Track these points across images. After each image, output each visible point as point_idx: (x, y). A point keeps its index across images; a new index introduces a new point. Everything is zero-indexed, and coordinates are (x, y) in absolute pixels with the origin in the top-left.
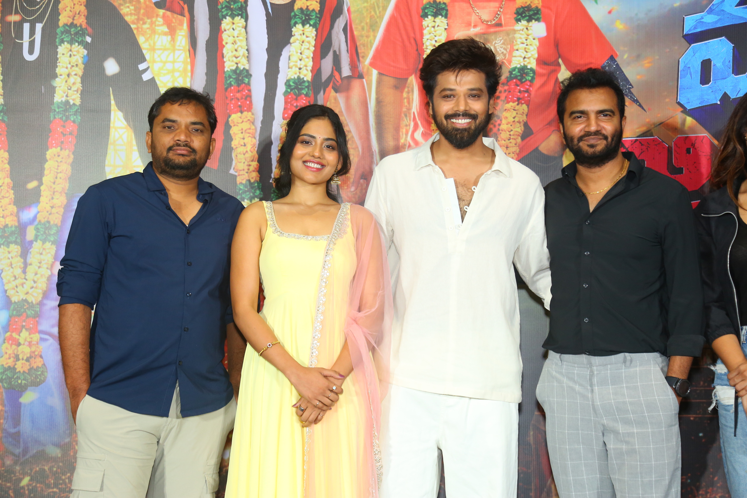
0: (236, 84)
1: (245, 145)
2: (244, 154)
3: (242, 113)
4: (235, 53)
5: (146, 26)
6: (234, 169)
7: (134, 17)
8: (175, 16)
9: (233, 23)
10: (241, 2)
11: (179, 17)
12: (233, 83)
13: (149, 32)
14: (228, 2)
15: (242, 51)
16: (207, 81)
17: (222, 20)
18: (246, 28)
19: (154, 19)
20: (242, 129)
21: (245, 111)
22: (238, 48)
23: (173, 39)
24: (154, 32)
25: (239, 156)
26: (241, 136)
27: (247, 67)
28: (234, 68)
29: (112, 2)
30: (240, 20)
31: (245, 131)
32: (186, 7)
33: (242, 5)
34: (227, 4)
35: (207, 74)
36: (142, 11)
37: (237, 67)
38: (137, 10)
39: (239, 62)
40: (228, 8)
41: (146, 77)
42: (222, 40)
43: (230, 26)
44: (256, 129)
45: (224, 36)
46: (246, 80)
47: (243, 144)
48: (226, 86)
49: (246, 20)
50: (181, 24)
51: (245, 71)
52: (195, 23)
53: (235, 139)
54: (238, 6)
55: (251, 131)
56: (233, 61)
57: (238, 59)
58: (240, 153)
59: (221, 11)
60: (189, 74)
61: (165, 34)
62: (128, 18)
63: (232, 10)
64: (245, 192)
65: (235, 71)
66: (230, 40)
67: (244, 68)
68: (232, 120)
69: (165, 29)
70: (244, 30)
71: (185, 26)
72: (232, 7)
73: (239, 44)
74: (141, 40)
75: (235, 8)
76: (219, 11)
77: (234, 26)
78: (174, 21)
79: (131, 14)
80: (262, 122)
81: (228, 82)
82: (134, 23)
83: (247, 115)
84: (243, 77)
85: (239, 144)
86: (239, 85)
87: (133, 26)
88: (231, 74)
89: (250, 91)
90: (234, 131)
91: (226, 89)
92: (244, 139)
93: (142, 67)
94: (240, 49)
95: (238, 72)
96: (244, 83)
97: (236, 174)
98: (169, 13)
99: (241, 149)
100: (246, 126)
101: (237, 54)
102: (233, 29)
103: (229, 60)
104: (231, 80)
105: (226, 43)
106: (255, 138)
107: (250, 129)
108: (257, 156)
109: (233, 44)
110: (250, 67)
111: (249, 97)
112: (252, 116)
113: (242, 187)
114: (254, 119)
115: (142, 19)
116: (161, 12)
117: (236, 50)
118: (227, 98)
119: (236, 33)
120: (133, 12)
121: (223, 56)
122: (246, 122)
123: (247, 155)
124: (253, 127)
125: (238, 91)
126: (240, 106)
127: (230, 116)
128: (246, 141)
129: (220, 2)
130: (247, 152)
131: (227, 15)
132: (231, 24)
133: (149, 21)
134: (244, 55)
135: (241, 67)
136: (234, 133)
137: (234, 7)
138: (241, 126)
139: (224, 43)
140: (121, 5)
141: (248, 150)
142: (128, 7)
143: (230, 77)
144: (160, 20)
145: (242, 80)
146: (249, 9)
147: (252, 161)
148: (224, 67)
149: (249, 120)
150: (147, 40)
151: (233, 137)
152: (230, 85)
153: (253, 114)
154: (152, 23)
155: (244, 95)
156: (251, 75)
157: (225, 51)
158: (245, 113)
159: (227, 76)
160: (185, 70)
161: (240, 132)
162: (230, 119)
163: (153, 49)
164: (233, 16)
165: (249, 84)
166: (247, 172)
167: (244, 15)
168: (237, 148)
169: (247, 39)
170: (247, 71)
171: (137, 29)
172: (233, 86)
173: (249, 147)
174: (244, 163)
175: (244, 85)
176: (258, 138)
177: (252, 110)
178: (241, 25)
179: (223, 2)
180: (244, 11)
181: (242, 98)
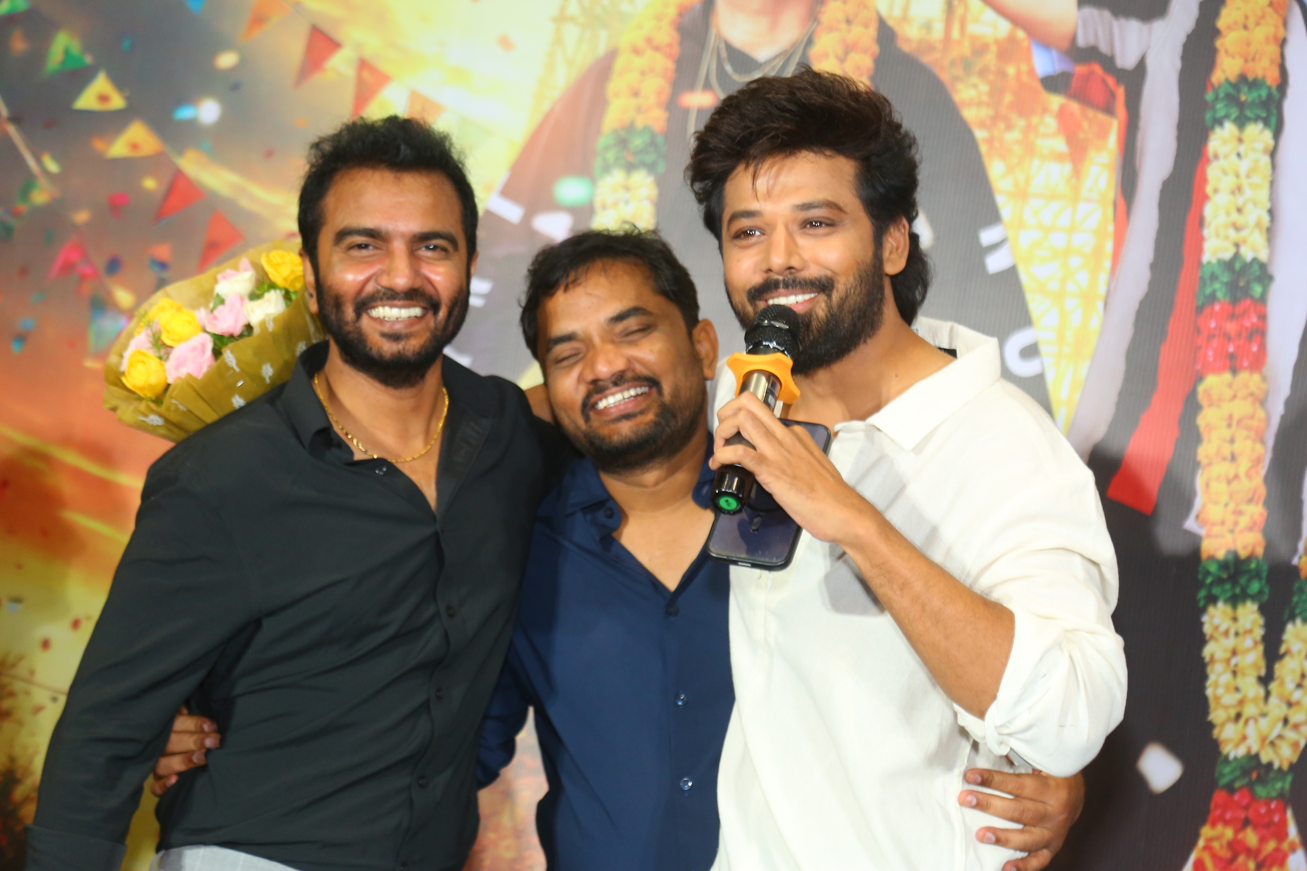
0: (1228, 299)
1: (1233, 458)
2: (1229, 482)
3: (1235, 371)
4: (1235, 216)
5: (1013, 136)
6: (1197, 517)
7: (985, 113)
8: (1091, 113)
9: (1240, 140)
10: (1269, 88)
11: (1102, 117)
12: (1219, 295)
13: (1017, 150)
14: (1236, 86)
15: (1257, 214)
16: (1151, 284)
17: (1212, 128)
18: (1273, 154)
19: (1035, 120)
20: (1231, 417)
21: (1246, 368)
22: (1245, 203)
23: (1077, 173)
24: (1030, 150)
25: (1214, 485)
26: (1226, 433)
27: (1263, 256)
28: (1228, 255)
29: (937, 71)
30: (1261, 132)
31: (1239, 422)
32: (1121, 92)
33: (1270, 96)
34: (1231, 90)
35: (1153, 267)
36: (1008, 98)
37: (1237, 255)
38: (996, 93)
39: (1244, 241)
40: (1232, 99)
41: (995, 263)
42: (1204, 180)
43: (1232, 146)
44: (1268, 419)
45: (1213, 172)
46: (1257, 290)
47: (1229, 457)
48: (1200, 303)
49: (1277, 134)
50: (1103, 134)
51: (1256, 267)
52: (1140, 136)
53: (1209, 441)
54: (1260, 96)
55: (1255, 423)
56: (1227, 238)
57: (1243, 234)
58: (1218, 478)
59: (1213, 108)
60: (1107, 264)
61: (1059, 157)
62: (970, 114)
63: (1241, 106)
64: (1219, 581)
65: (1228, 265)
66: (1228, 182)
67: (1255, 260)
68: (1205, 391)
69: (1060, 144)
70: (1266, 160)
71: (1113, 141)
72: (1243, 98)
73: (1248, 192)
74: (995, 170)
75: (1253, 102)
76: (1205, 106)
77: (1242, 149)
78: (1085, 125)
79: (979, 104)
80: (1288, 403)
81: (1208, 291)
82: (982, 125)
83: (1249, 380)
84: (1248, 283)
85: (1218, 452)
86: (1235, 301)
87: (980, 134)
88: (1218, 271)
89: (1263, 317)
90: (1207, 418)
91: (1200, 310)
92: (1232, 441)
93: (987, 236)
94: (1249, 208)
95: (1238, 266)
96: (1252, 297)
97: (1202, 532)
98: (1075, 107)
99: (1223, 469)
100: (1241, 408)
101: (1240, 219)
102: (1239, 155)
103: (1218, 235)
104: (1217, 286)
105: (1216, 191)
106: (1263, 441)
107: (1252, 417)
108: (1262, 491)
109: (1233, 193)
110: (1271, 255)
111: (1259, 332)
112: (1264, 386)
113: (1213, 568)
114: (1267, 394)
115: (1007, 120)
116: (1056, 101)
117: (1239, 210)
118: (1198, 331)
119: (1244, 166)
120: (985, 98)
121: (1201, 222)
122: (1245, 398)
123: (1235, 485)
124: (1261, 414)
125: (1232, 316)
126: (1232, 357)
127: (1200, 378)
128: (1237, 447)
129: (1212, 86)
130: (1236, 476)
131: (1227, 116)
132: (1235, 142)
133: (1021, 123)
134: (1258, 225)
135: (1247, 254)
136: (1208, 425)
137: (1250, 99)
138: (1228, 408)
139: (1209, 190)
140: (956, 79)
141: (1242, 470)
142: (975, 86)
143: (1214, 277)
144: (1051, 123)
145: (1246, 291)
146: (1289, 107)
147: (1250, 501)
148: (1199, 250)
149: (1252, 394)
150: (1010, 169)
151: (1205, 435)
152: (1213, 297)
153: (1264, 379)
154: (1029, 129)
155: (1247, 328)
156: (1270, 278)
157: (1209, 210)
158: (1244, 376)
159: (1207, 275)
160: (1097, 252)
161: (1224, 424)
162: (1201, 388)
163: (1022, 194)
164: (1241, 122)
165: (1263, 299)
166: (1232, 531)
167: (1273, 120)
168: (1210, 464)
169: (1272, 184)
170: (1263, 267)
171: (990, 141)
172: (1218, 301)
173: (1244, 465)
174: (1226, 505)
175: (1248, 302)
176: (1271, 442)
177: (1266, 369)
178: (1260, 146)
179: (1220, 86)
180: (1275, 111)
181: (1239, 335)
